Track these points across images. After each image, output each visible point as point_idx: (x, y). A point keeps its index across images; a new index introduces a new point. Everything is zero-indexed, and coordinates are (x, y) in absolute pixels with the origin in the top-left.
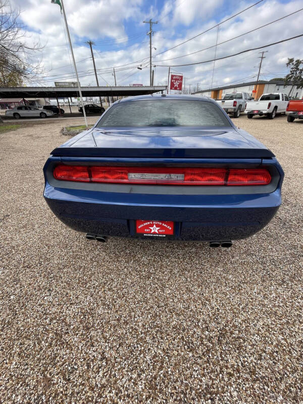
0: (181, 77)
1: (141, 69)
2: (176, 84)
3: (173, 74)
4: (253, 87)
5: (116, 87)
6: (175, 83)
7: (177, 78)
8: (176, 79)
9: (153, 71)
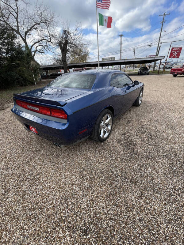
0: (181, 49)
1: (151, 46)
3: (173, 47)
5: (134, 59)
6: (174, 53)
7: (177, 49)
8: (175, 51)
9: (160, 46)
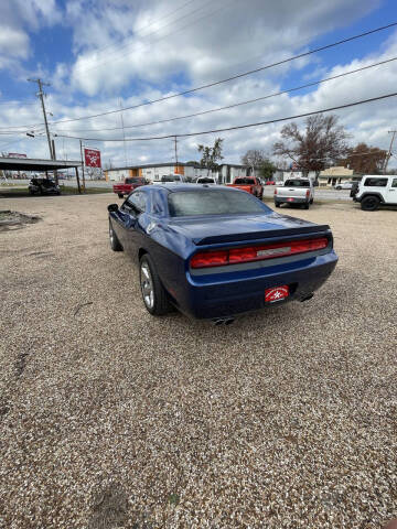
2: (93, 160)
3: (86, 148)
4: (174, 168)
9: (53, 141)
